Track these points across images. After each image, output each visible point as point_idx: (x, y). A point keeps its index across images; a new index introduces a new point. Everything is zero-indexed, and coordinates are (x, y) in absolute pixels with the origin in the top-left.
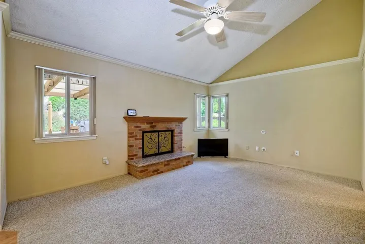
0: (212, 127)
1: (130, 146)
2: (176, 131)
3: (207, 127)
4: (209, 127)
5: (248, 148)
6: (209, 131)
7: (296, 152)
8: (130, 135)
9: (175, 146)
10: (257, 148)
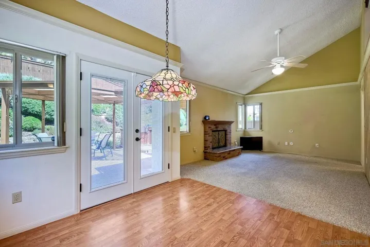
0: (247, 128)
1: (205, 141)
2: (228, 131)
3: (244, 128)
4: (245, 128)
5: (279, 144)
6: (245, 131)
7: (317, 145)
8: (205, 133)
9: (228, 142)
10: (286, 143)
